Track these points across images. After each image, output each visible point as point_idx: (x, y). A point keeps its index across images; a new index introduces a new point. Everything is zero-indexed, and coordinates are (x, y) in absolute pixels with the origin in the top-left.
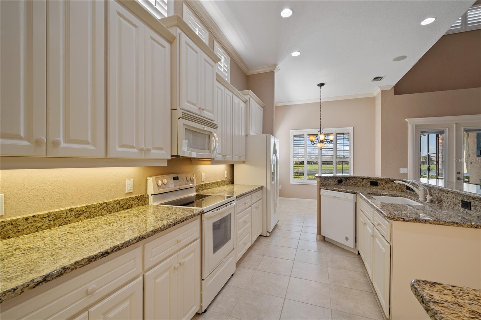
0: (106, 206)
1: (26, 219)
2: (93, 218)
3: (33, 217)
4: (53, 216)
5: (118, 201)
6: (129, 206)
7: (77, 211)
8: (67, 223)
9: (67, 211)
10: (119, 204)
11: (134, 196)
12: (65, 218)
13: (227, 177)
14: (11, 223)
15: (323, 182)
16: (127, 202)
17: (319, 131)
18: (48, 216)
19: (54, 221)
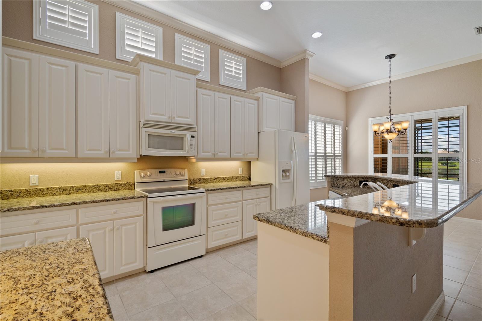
0: (97, 187)
1: (48, 189)
2: (88, 193)
3: (51, 188)
4: (62, 189)
5: (107, 185)
6: (116, 189)
7: (77, 188)
8: (71, 194)
9: (70, 187)
10: (107, 187)
11: (121, 183)
12: (69, 191)
13: (242, 173)
14: (40, 189)
15: (334, 182)
16: (114, 186)
17: (388, 118)
18: (59, 188)
19: (62, 191)
